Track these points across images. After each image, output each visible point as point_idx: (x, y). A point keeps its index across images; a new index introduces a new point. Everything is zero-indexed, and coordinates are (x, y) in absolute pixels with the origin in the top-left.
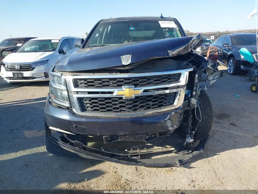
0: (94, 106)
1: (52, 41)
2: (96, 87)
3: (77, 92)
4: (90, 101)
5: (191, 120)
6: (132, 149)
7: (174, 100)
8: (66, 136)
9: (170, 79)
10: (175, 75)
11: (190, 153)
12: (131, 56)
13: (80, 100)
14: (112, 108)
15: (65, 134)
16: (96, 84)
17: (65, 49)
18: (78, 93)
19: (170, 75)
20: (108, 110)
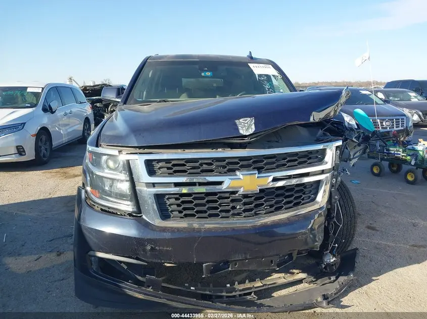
0: (185, 209)
1: (29, 90)
2: (189, 174)
3: (154, 185)
4: (177, 199)
5: (332, 225)
6: (236, 283)
7: (316, 194)
8: (126, 267)
9: (310, 158)
10: (317, 151)
11: (334, 281)
12: (253, 121)
13: (159, 198)
14: (219, 210)
15: (124, 263)
16: (188, 169)
17: (54, 105)
18: (156, 185)
19: (311, 152)
20: (211, 216)
